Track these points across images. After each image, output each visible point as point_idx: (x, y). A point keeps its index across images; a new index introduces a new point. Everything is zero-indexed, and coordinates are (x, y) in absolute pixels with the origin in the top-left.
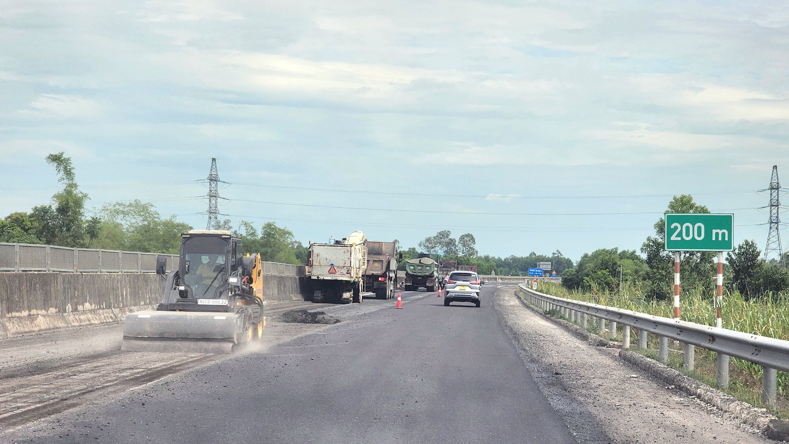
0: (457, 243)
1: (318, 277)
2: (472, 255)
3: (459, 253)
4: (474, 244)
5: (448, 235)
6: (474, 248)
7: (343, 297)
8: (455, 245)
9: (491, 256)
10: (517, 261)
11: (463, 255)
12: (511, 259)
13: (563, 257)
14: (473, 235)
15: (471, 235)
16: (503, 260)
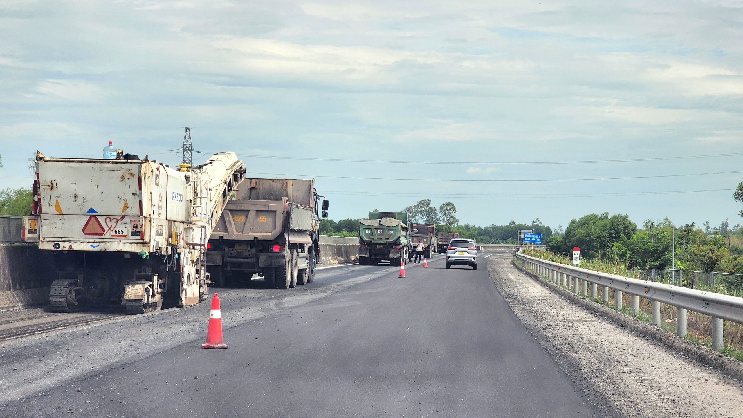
0: (437, 212)
1: (57, 245)
2: (453, 224)
3: (440, 222)
4: (454, 213)
5: (428, 204)
6: (454, 216)
7: (126, 297)
8: (436, 214)
9: (471, 225)
10: (497, 230)
11: (444, 224)
12: (491, 228)
13: (543, 225)
14: (453, 203)
15: (452, 203)
16: (483, 229)
